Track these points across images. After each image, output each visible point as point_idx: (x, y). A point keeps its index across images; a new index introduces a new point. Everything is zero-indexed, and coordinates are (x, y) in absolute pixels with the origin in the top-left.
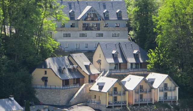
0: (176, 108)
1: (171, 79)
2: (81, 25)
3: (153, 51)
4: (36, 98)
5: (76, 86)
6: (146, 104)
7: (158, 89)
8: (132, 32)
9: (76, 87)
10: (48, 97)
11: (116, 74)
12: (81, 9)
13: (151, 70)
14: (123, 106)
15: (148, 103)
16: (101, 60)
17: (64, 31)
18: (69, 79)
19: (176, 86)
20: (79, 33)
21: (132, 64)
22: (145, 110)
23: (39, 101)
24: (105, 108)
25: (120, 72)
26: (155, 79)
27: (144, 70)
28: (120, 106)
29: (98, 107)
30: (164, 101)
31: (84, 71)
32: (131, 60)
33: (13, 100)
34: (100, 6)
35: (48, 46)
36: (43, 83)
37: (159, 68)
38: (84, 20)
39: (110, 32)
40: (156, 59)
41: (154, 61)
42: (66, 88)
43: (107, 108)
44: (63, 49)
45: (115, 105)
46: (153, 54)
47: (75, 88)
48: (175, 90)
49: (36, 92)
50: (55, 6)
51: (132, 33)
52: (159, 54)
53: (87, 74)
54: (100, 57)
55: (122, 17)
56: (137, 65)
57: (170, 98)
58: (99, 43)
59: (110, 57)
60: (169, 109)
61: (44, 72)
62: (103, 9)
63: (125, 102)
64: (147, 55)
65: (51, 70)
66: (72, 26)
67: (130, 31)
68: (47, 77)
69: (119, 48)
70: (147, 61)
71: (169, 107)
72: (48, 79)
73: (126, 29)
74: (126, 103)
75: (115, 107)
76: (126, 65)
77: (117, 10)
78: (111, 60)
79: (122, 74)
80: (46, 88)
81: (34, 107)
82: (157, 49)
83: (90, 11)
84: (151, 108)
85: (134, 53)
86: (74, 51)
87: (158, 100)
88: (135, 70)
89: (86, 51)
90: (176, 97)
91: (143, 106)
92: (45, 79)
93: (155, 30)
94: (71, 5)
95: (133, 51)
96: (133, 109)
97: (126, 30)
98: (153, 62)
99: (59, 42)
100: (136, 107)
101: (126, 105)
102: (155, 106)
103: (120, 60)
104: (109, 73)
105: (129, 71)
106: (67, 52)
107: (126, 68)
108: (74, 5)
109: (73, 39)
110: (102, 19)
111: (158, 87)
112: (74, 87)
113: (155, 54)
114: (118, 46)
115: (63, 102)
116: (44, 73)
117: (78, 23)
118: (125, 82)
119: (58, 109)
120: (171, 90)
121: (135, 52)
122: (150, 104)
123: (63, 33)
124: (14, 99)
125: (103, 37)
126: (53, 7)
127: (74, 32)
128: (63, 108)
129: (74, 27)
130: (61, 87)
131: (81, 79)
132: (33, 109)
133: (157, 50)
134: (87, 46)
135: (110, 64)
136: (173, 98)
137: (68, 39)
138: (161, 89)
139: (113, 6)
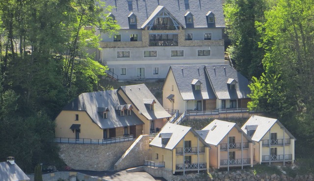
0: (291, 173)
1: (283, 126)
2: (146, 38)
3: (258, 79)
4: (60, 159)
5: (127, 139)
6: (239, 168)
7: (261, 142)
8: (231, 47)
9: (127, 141)
10: (79, 157)
11: (196, 117)
12: (148, 10)
13: (253, 111)
14: (200, 171)
15: (242, 165)
16: (173, 96)
17: (119, 47)
18: (116, 126)
19: (291, 138)
20: (143, 50)
21: (224, 101)
22: (238, 177)
23: (66, 165)
24: (171, 175)
25: (204, 115)
26: (257, 126)
27: (243, 111)
28: (197, 172)
29: (160, 172)
30: (271, 163)
31: (142, 114)
32: (223, 95)
33: (14, 165)
34: (179, 6)
35: (90, 72)
36: (73, 135)
37: (266, 108)
38: (152, 29)
39: (194, 48)
40: (262, 92)
41: (259, 96)
42: (109, 142)
43: (174, 175)
44: (115, 77)
45: (188, 170)
46: (258, 85)
47: (125, 143)
48: (289, 143)
49: (61, 150)
50: (98, 7)
51: (231, 49)
52: (266, 83)
53: (147, 119)
54: (173, 90)
55: (215, 23)
56: (234, 103)
57: (281, 157)
58: (170, 67)
59: (187, 91)
60: (278, 176)
61: (75, 116)
62: (185, 10)
63: (204, 165)
64: (249, 86)
65: (85, 113)
66: (132, 39)
67: (229, 46)
68: (79, 125)
69: (204, 74)
70: (248, 95)
71: (278, 172)
72: (82, 128)
73: (222, 43)
74: (206, 167)
75: (187, 173)
76: (215, 103)
77: (208, 11)
78: (190, 96)
79: (206, 117)
80: (76, 143)
81: (52, 175)
82: (264, 75)
83: (162, 15)
84: (248, 175)
85: (228, 83)
86: (136, 80)
87: (261, 161)
88: (228, 111)
89: (154, 81)
90: (292, 155)
91: (235, 172)
92: (76, 129)
93: (260, 45)
94: (132, 5)
95: (227, 80)
96: (218, 177)
97: (222, 45)
98: (257, 97)
99: (106, 67)
100: (223, 174)
101: (207, 170)
102: (255, 171)
103: (205, 95)
104: (185, 116)
105: (217, 113)
106: (122, 81)
107: (214, 108)
108: (137, 5)
109: (133, 60)
110: (181, 28)
111: (261, 140)
112: (124, 141)
113: (262, 85)
114: (202, 72)
115: (105, 166)
116: (75, 118)
117: (142, 33)
118: (207, 132)
119: (93, 177)
120: (282, 145)
121: (230, 81)
122: (247, 168)
123: (117, 51)
124: (15, 162)
125: (183, 56)
126: (95, 10)
127: (135, 48)
128: (101, 176)
129: (136, 40)
130: (101, 141)
131: (137, 128)
132: (51, 178)
133: (264, 77)
134: (157, 72)
135: (188, 101)
136: (287, 157)
137: (126, 60)
138: (266, 142)
139: (202, 5)
